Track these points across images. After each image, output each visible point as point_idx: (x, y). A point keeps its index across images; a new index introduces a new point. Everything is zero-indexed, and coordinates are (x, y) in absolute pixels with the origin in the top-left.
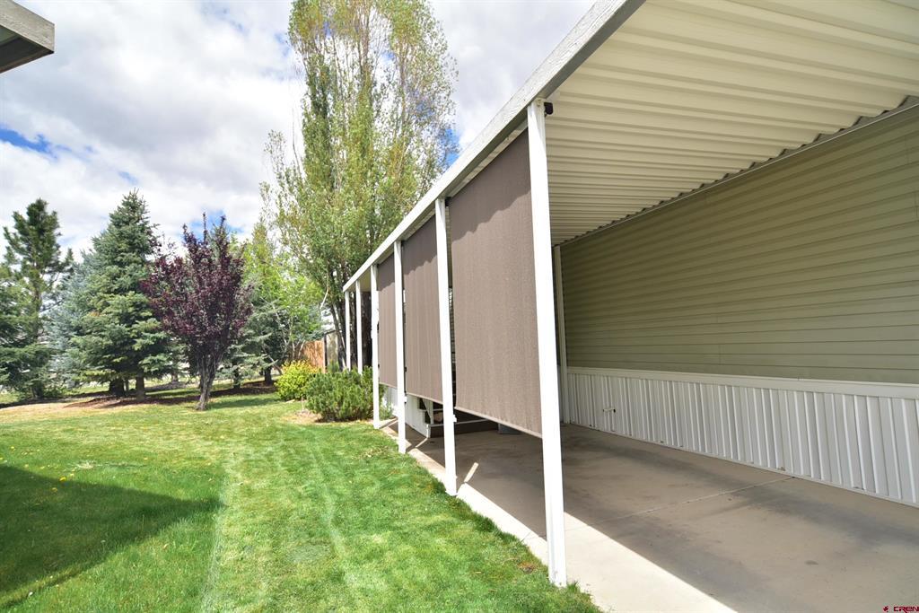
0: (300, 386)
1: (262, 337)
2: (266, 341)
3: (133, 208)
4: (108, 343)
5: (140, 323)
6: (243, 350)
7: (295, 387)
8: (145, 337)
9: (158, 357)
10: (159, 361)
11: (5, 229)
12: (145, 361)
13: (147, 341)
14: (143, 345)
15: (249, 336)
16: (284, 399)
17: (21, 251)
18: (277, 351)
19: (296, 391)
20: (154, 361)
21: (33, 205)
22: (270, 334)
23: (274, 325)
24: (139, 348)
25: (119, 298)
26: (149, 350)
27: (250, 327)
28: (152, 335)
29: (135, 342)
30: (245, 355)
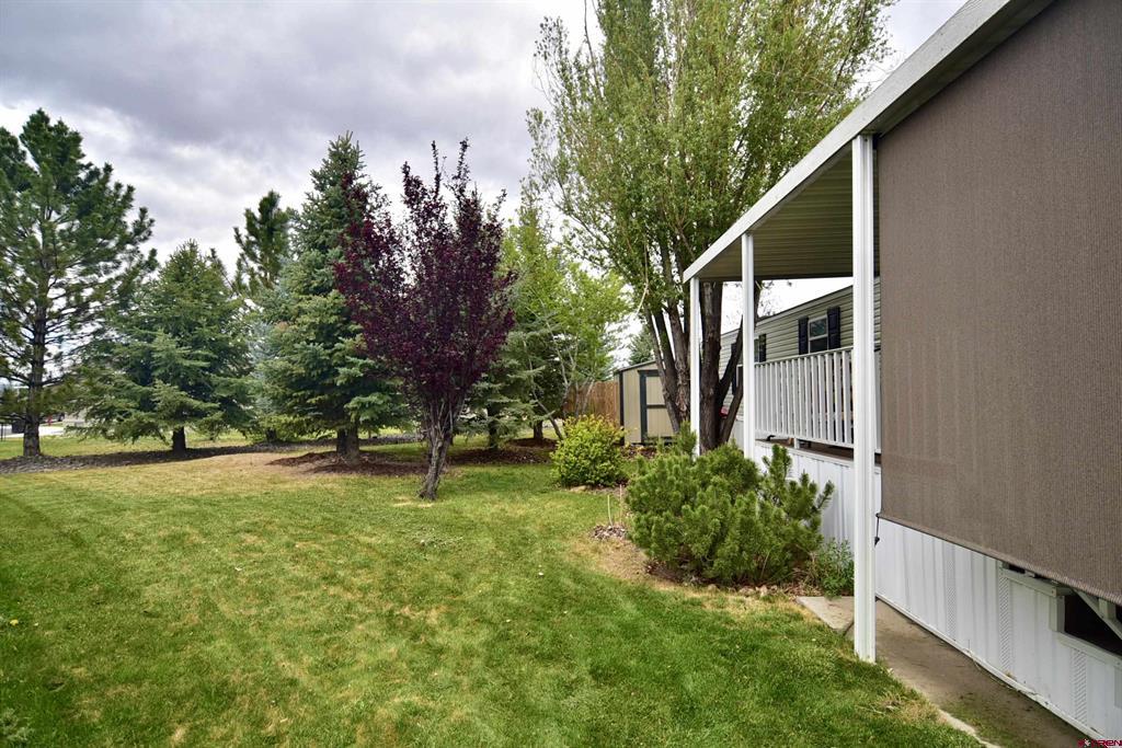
0: (594, 462)
1: (531, 372)
2: (536, 379)
3: (344, 160)
4: (300, 371)
5: (346, 340)
6: (503, 392)
7: (587, 463)
8: (352, 365)
9: (370, 398)
10: (371, 405)
11: (236, 230)
12: (351, 405)
13: (355, 371)
14: (349, 376)
15: (512, 370)
16: (568, 483)
17: (253, 257)
18: (553, 395)
19: (587, 470)
20: (363, 405)
21: (265, 199)
22: (543, 367)
23: (545, 354)
24: (343, 381)
25: (318, 300)
26: (356, 386)
27: (513, 354)
28: (361, 361)
29: (337, 373)
30: (505, 400)
